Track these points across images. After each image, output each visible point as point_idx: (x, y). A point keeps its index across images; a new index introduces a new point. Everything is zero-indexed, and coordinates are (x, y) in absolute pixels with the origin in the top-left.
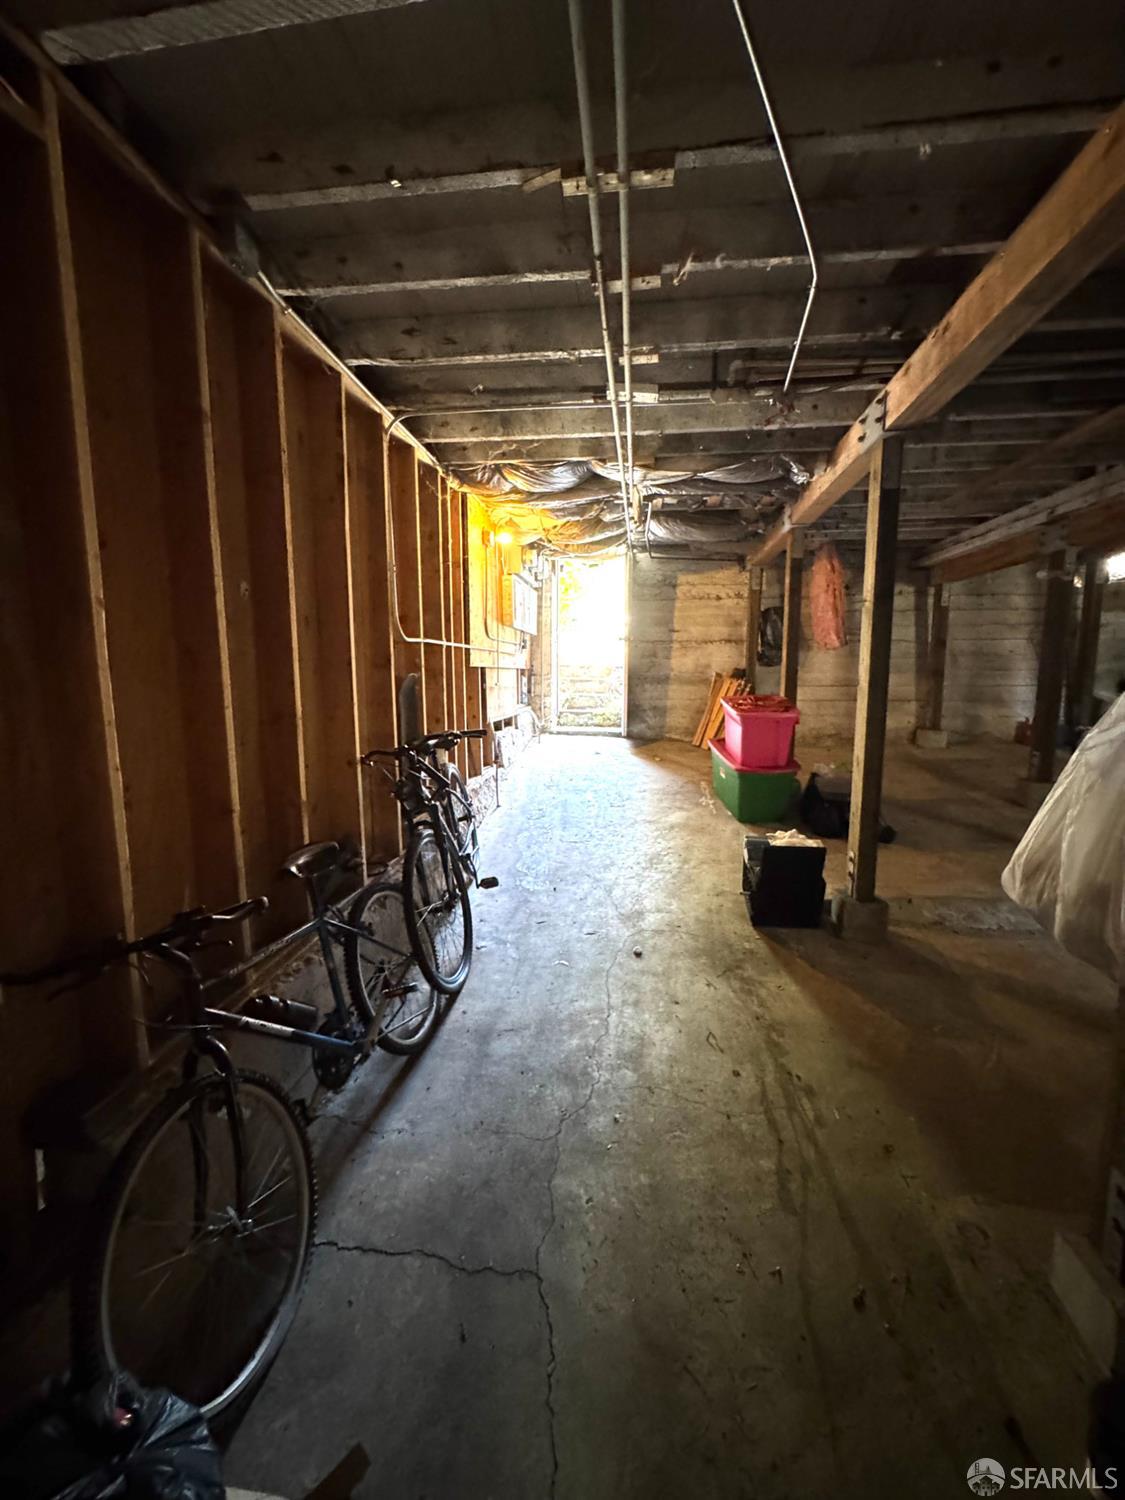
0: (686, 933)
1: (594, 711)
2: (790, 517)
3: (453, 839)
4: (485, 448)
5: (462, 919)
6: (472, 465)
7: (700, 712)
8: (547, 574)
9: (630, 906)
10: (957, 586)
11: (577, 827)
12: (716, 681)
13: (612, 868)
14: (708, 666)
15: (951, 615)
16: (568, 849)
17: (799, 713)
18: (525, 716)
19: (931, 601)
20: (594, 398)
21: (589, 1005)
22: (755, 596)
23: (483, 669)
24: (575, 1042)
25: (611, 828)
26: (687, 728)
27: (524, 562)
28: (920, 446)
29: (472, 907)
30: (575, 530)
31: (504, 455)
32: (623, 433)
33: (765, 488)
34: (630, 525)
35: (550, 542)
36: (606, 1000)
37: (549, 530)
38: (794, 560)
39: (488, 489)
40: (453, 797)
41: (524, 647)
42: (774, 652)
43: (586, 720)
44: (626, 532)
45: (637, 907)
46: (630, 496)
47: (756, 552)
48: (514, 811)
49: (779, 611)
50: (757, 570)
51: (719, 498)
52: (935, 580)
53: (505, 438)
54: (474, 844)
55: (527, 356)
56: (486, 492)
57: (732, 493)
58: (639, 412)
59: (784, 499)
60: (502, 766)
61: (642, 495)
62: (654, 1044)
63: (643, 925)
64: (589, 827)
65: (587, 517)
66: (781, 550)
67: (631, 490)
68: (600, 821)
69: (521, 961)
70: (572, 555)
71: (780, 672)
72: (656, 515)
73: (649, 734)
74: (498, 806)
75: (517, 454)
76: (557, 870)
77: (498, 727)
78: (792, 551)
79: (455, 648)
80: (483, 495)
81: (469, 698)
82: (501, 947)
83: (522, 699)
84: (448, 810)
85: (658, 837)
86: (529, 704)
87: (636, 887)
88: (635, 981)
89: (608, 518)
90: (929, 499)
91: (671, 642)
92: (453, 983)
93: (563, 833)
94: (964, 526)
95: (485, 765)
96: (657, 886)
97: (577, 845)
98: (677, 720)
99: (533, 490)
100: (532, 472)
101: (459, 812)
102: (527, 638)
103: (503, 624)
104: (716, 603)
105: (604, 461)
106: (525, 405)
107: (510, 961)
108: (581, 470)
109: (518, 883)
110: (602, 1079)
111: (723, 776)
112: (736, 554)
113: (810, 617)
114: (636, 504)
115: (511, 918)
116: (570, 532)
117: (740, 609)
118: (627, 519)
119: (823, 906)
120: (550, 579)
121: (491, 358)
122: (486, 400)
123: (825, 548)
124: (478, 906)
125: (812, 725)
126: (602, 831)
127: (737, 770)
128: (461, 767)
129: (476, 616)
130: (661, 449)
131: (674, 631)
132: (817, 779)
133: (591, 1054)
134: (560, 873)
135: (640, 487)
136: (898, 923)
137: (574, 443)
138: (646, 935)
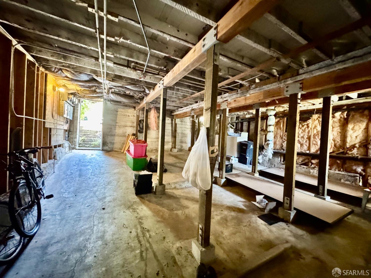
0: (118, 200)
1: (92, 143)
2: (146, 100)
3: (34, 183)
4: (56, 63)
5: (37, 211)
6: (50, 66)
7: (123, 144)
8: (77, 103)
9: (102, 196)
10: (178, 119)
11: (85, 176)
12: (128, 136)
13: (96, 187)
14: (126, 132)
15: (177, 125)
16: (81, 183)
17: (147, 144)
18: (67, 144)
19: (174, 122)
20: (95, 60)
21: (87, 227)
22: (138, 117)
23: (50, 129)
24: (81, 239)
25: (96, 176)
26: (120, 148)
27: (69, 98)
28: (170, 91)
29: (41, 206)
30: (88, 92)
31: (63, 66)
32: (103, 71)
33: (140, 93)
34: (105, 94)
35: (79, 94)
36: (93, 224)
37: (78, 90)
38: (146, 110)
39: (57, 74)
40: (35, 170)
41: (67, 123)
42: (142, 130)
43: (89, 145)
44: (103, 96)
45: (104, 196)
46: (105, 87)
47: (138, 106)
48: (61, 174)
49: (143, 120)
50: (138, 111)
51: (129, 92)
52: (175, 118)
53: (64, 62)
54: (43, 185)
55: (74, 43)
56: (55, 75)
57: (132, 92)
58: (108, 67)
59: (144, 96)
60: (56, 159)
61: (108, 87)
62: (108, 232)
63: (105, 200)
64: (89, 176)
65: (91, 89)
66: (143, 107)
67: (105, 85)
68: (93, 174)
69: (62, 220)
70: (86, 99)
71: (143, 135)
72: (112, 93)
73: (109, 149)
74: (54, 172)
75: (68, 67)
76: (77, 189)
77: (55, 147)
78: (146, 108)
79: (39, 120)
80: (54, 75)
81: (44, 137)
82: (54, 217)
83: (65, 139)
84: (33, 175)
85: (111, 176)
86: (68, 140)
87: (104, 191)
88: (102, 216)
89: (98, 90)
90: (173, 102)
91: (116, 125)
92: (32, 232)
93: (79, 178)
94: (179, 108)
95: (49, 159)
96: (110, 189)
97: (84, 181)
98: (117, 146)
99: (73, 78)
100: (74, 73)
101: (37, 174)
102: (69, 120)
103: (59, 115)
104: (128, 117)
105: (97, 76)
106: (73, 55)
107: (57, 220)
108: (90, 77)
109: (61, 196)
110: (91, 246)
111: (129, 159)
112: (133, 106)
113: (150, 123)
114: (107, 89)
115: (58, 207)
116: (86, 92)
117: (135, 119)
118: (104, 92)
119: (152, 188)
120: (78, 104)
121: (61, 39)
122: (58, 49)
123: (153, 108)
124: (44, 205)
125: (151, 147)
126: (93, 177)
127: (133, 158)
128: (39, 159)
129: (49, 111)
130: (114, 77)
131: (116, 123)
132: (151, 159)
133: (87, 240)
134: (78, 190)
135: (108, 85)
136: (167, 189)
137: (88, 69)
138: (106, 203)
